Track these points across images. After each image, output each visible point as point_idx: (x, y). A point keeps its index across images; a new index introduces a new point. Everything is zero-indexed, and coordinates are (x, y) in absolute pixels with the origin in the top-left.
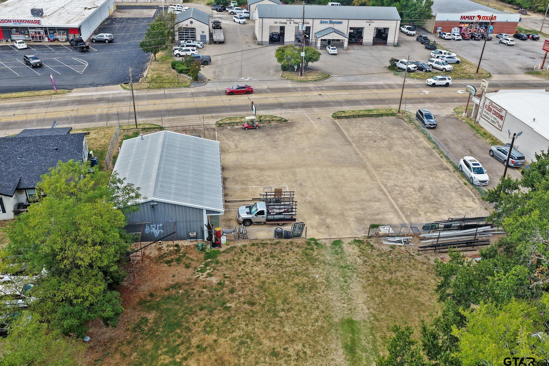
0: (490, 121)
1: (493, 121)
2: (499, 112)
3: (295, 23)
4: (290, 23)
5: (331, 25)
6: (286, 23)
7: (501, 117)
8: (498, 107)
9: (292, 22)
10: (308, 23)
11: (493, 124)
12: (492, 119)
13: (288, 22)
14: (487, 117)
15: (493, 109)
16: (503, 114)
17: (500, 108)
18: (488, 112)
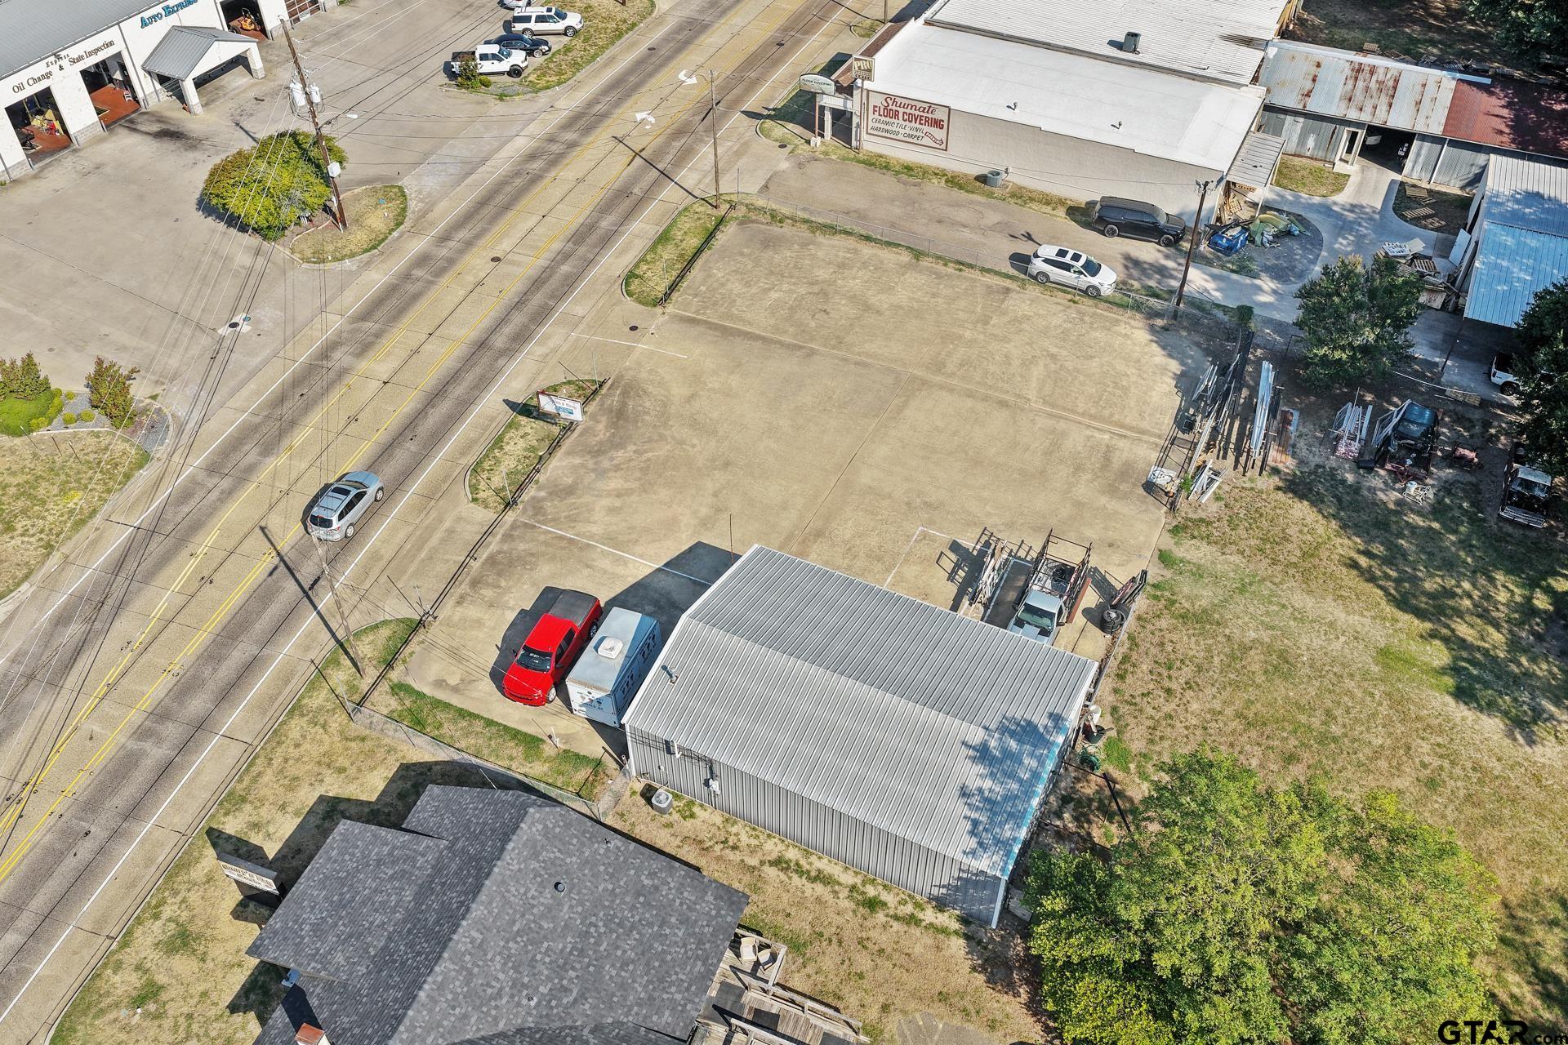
0: (900, 137)
1: (911, 136)
2: (925, 114)
3: (74, 61)
4: (61, 68)
5: (173, 20)
6: (48, 75)
7: (937, 124)
8: (919, 105)
9: (65, 63)
10: (111, 43)
11: (915, 141)
12: (907, 131)
13: (54, 68)
14: (887, 131)
15: (901, 110)
16: (940, 115)
17: (927, 105)
18: (888, 119)
